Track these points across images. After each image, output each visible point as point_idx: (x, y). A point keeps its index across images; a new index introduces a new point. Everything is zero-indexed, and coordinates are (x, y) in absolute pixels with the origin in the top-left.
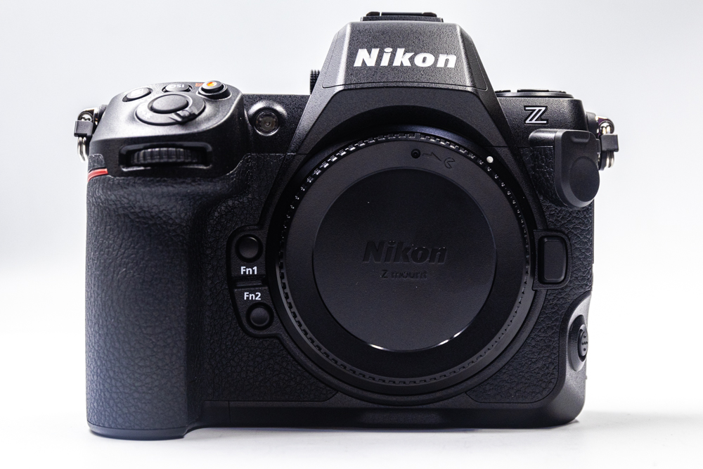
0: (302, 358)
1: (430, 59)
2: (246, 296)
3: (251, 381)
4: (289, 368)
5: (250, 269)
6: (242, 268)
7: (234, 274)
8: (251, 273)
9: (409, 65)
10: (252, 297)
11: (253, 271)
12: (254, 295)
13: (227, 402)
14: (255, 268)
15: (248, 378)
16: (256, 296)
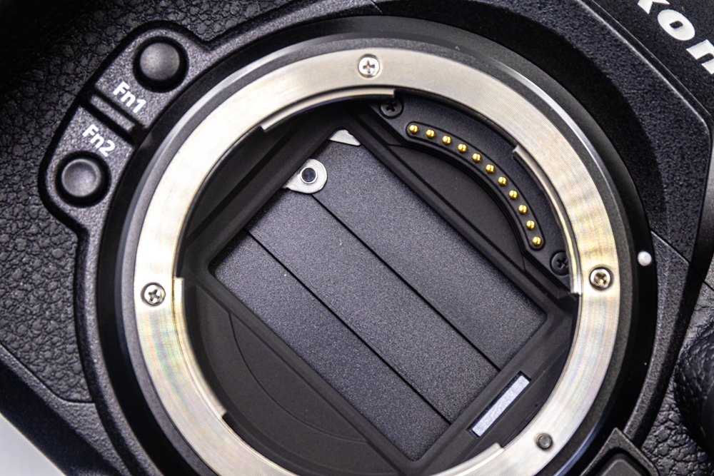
1: (687, 32)
2: (89, 131)
4: (54, 297)
5: (133, 98)
6: (123, 84)
7: (102, 83)
8: (128, 104)
9: (647, 9)
10: (98, 141)
11: (135, 104)
12: (102, 140)
14: (142, 103)
16: (105, 145)
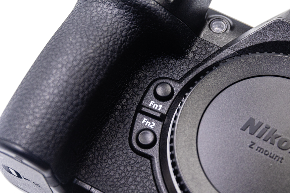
0: (160, 182)
2: (144, 121)
3: (115, 180)
4: (147, 184)
5: (157, 106)
6: (152, 102)
7: (144, 103)
8: (156, 108)
10: (148, 124)
11: (158, 107)
12: (150, 123)
13: (90, 187)
14: (161, 106)
15: (115, 177)
16: (151, 124)
